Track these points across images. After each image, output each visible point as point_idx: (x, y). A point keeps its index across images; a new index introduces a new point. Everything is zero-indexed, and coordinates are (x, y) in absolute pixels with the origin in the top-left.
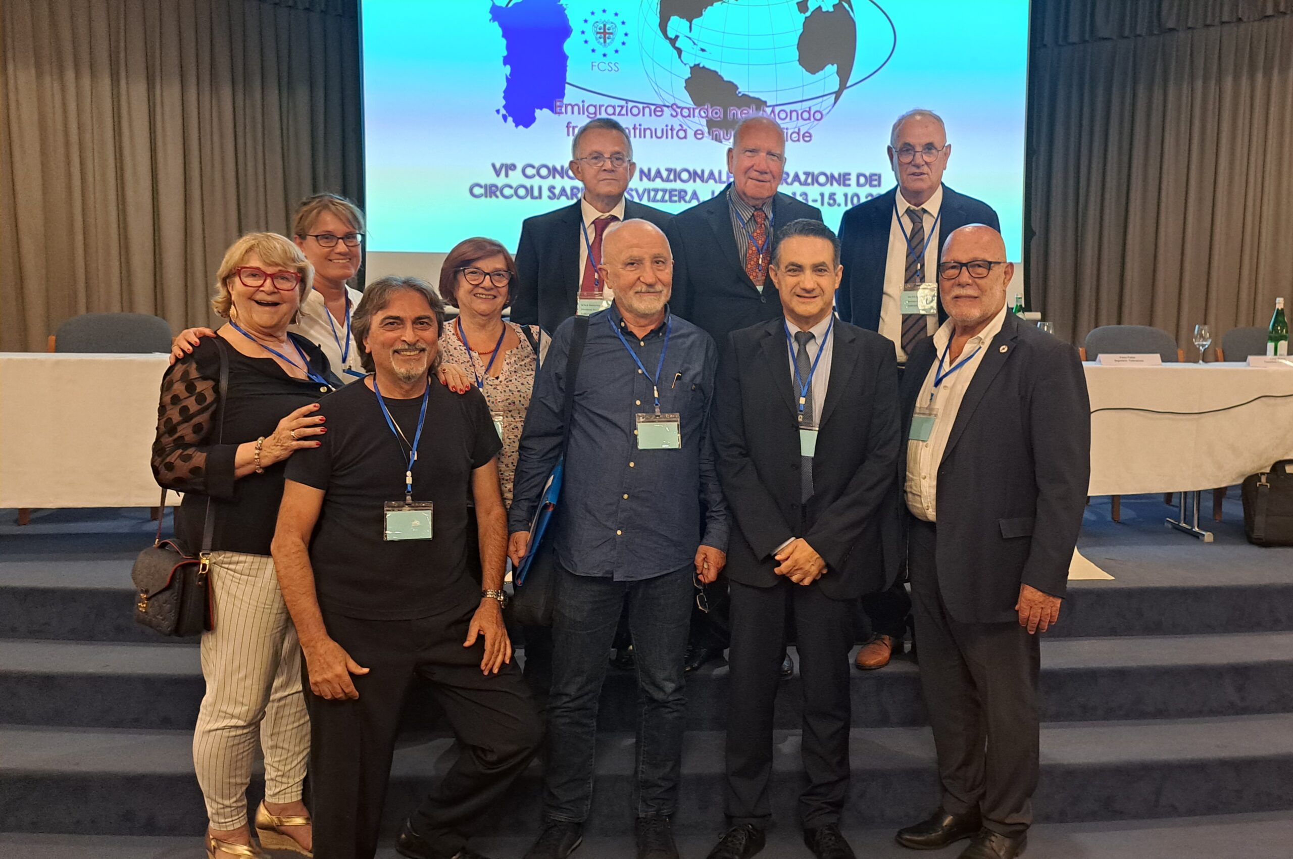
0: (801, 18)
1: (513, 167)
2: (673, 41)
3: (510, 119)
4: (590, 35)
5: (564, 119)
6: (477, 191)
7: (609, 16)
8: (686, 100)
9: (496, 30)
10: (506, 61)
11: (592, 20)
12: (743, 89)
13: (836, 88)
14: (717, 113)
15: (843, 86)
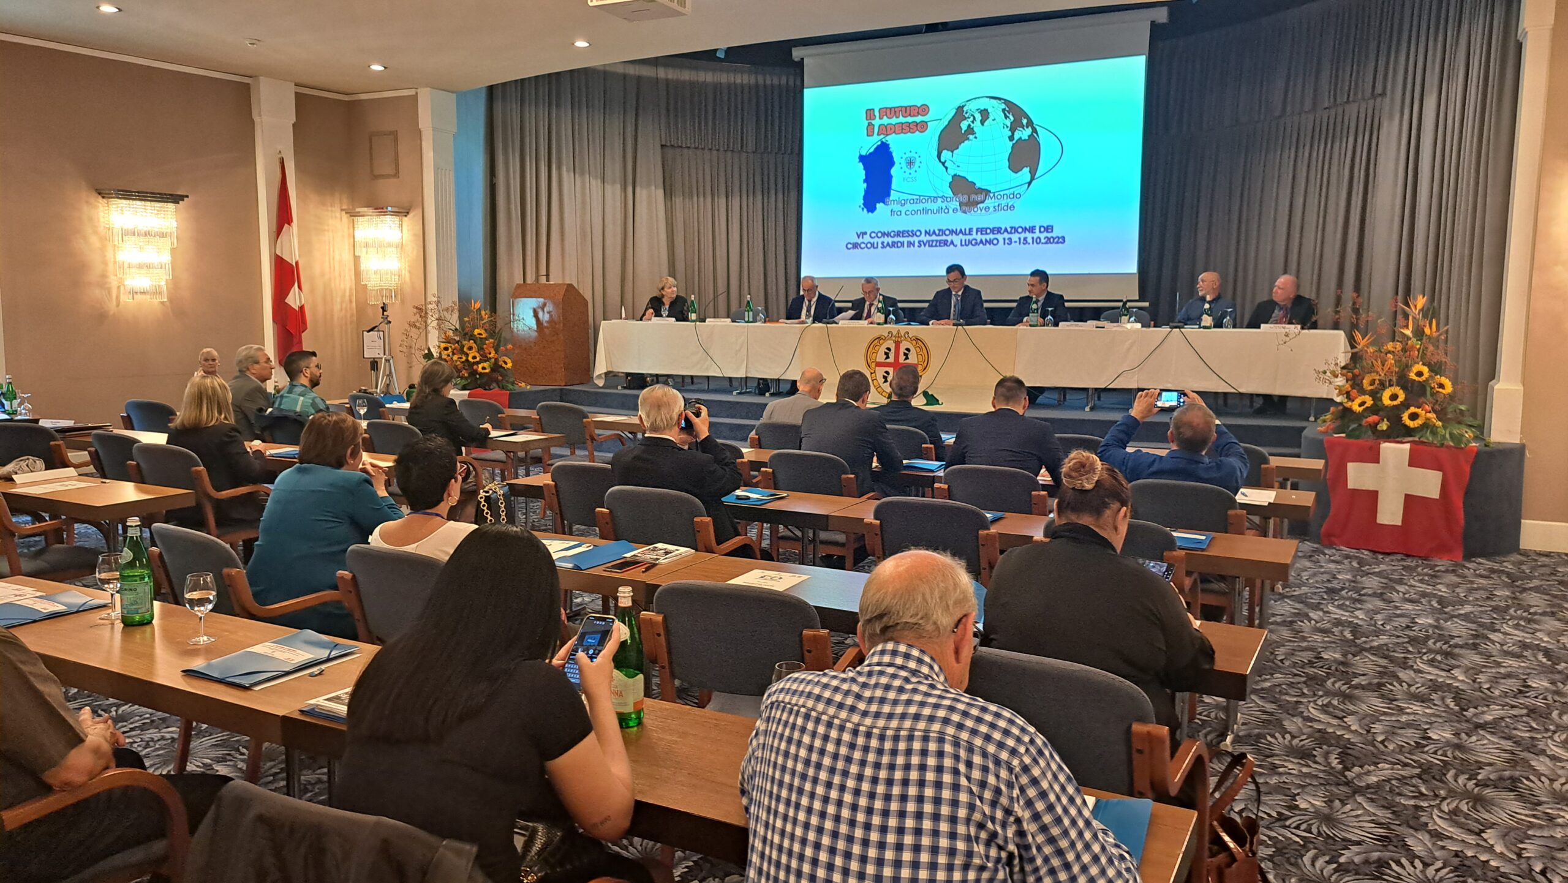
0: (1011, 144)
1: (865, 233)
2: (943, 164)
3: (865, 210)
4: (904, 165)
5: (889, 208)
6: (849, 246)
7: (913, 154)
8: (949, 193)
9: (861, 166)
10: (865, 181)
11: (905, 157)
12: (978, 185)
13: (1029, 180)
14: (964, 199)
15: (1032, 179)
